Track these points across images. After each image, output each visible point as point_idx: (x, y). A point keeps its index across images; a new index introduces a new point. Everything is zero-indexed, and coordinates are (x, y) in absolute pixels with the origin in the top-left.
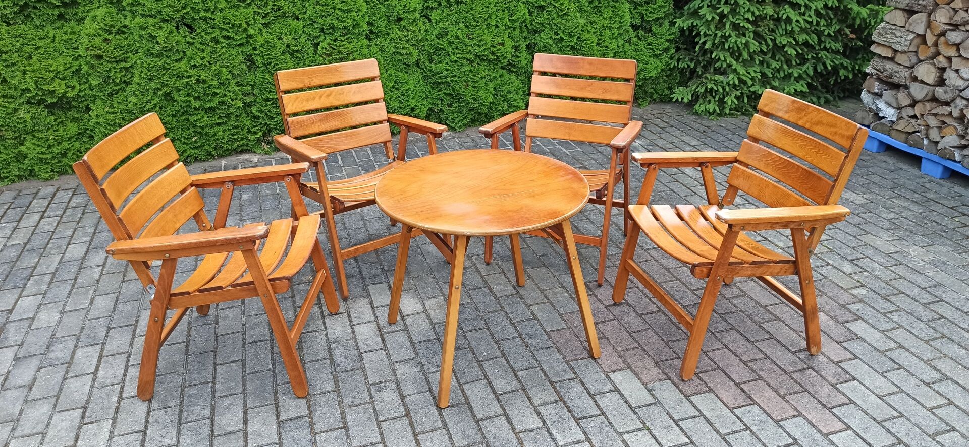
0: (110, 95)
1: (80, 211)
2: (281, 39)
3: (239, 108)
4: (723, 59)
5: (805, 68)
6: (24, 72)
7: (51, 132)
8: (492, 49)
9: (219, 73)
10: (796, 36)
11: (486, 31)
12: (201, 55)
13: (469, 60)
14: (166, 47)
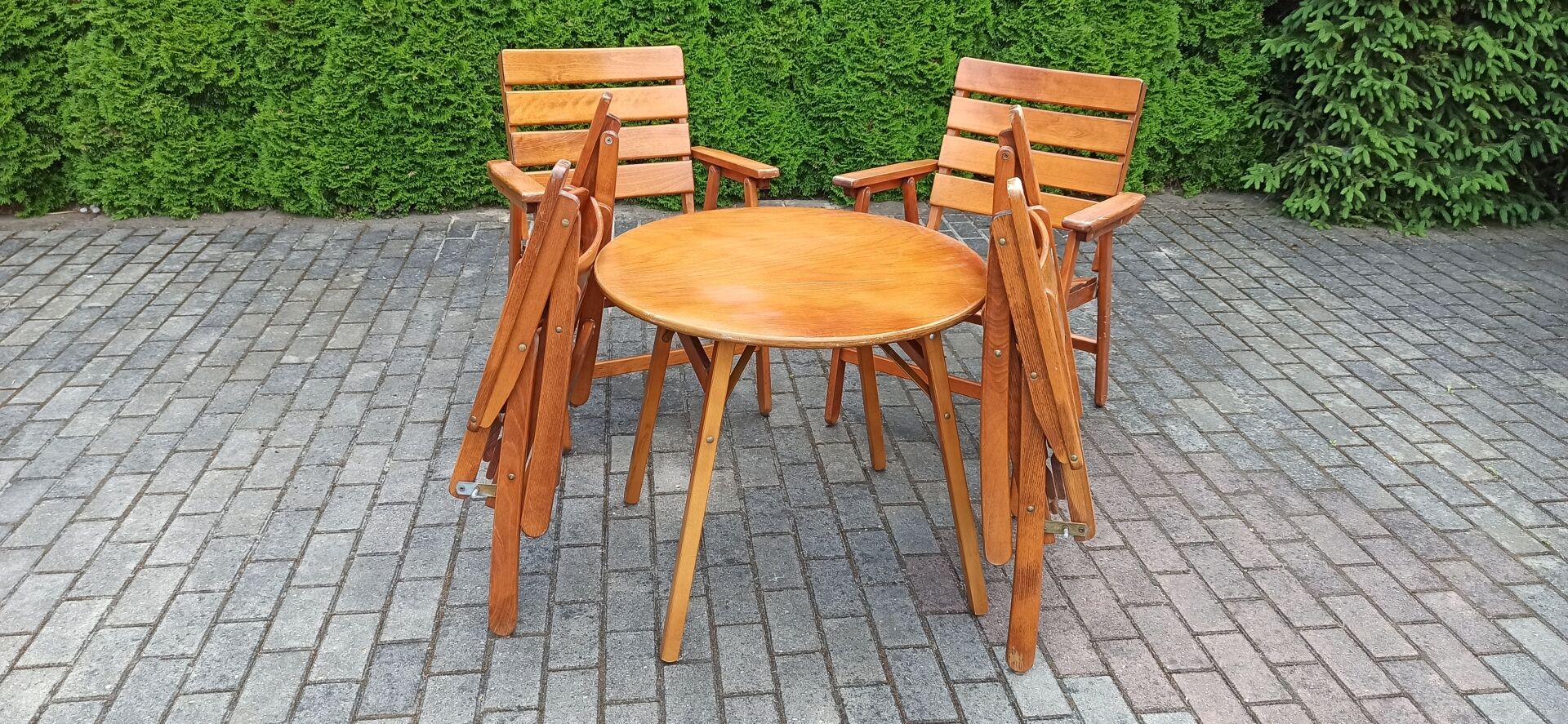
0: (287, 89)
1: (210, 267)
2: (564, 21)
3: (485, 130)
4: (1344, 116)
5: (1505, 147)
6: (158, 40)
7: (192, 140)
8: (920, 67)
9: (456, 69)
10: (1494, 87)
11: (912, 35)
12: (430, 35)
13: (878, 83)
14: (377, 18)
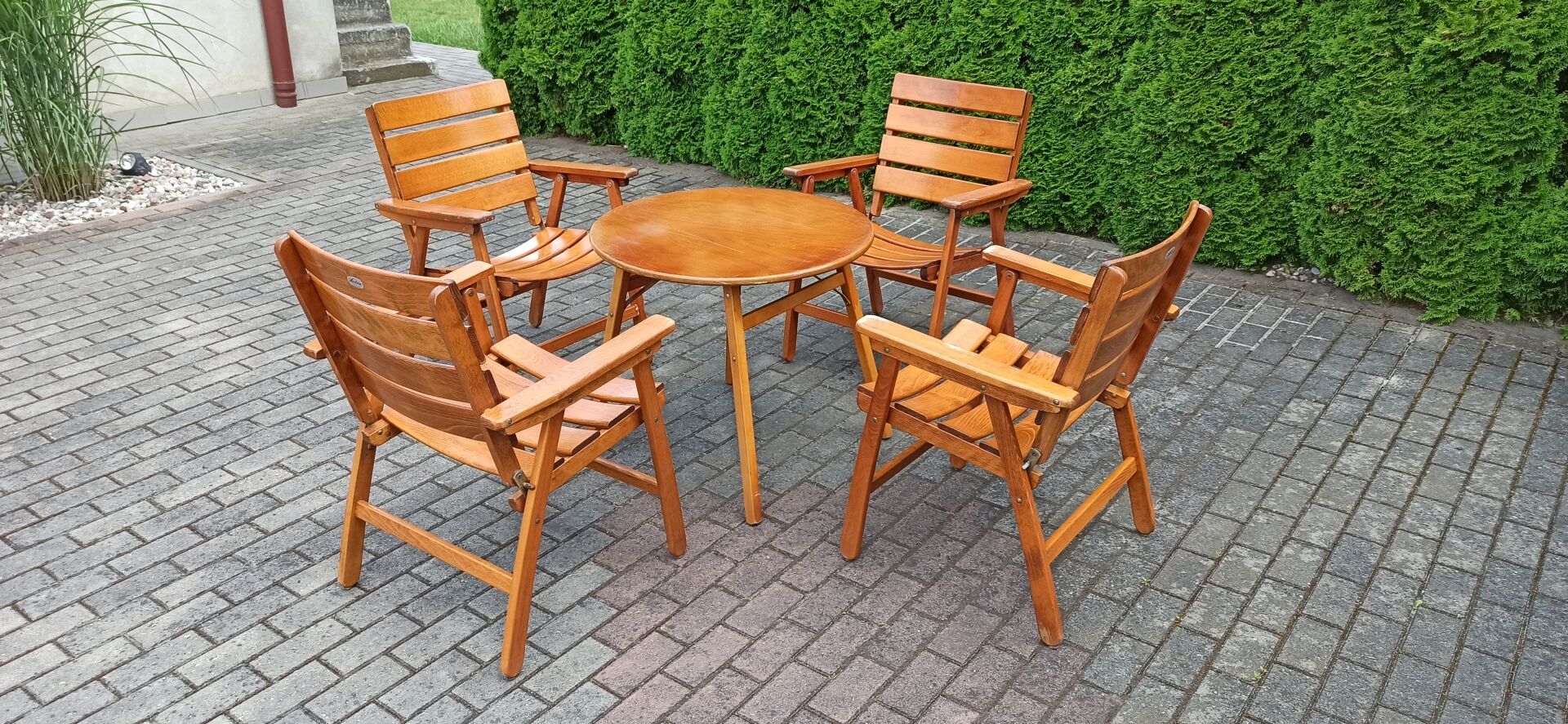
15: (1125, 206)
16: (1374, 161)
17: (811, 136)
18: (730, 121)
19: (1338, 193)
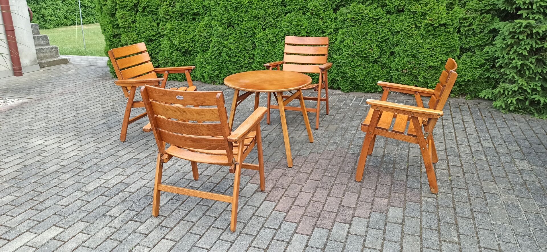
0: (203, 51)
6: (177, 38)
15: (342, 78)
16: (414, 56)
17: (238, 67)
18: (207, 65)
19: (405, 67)
